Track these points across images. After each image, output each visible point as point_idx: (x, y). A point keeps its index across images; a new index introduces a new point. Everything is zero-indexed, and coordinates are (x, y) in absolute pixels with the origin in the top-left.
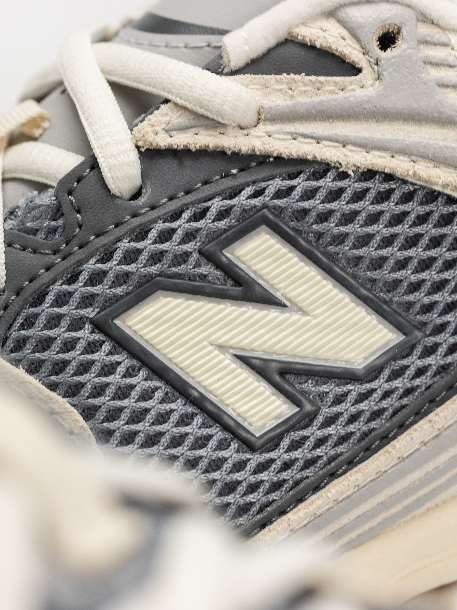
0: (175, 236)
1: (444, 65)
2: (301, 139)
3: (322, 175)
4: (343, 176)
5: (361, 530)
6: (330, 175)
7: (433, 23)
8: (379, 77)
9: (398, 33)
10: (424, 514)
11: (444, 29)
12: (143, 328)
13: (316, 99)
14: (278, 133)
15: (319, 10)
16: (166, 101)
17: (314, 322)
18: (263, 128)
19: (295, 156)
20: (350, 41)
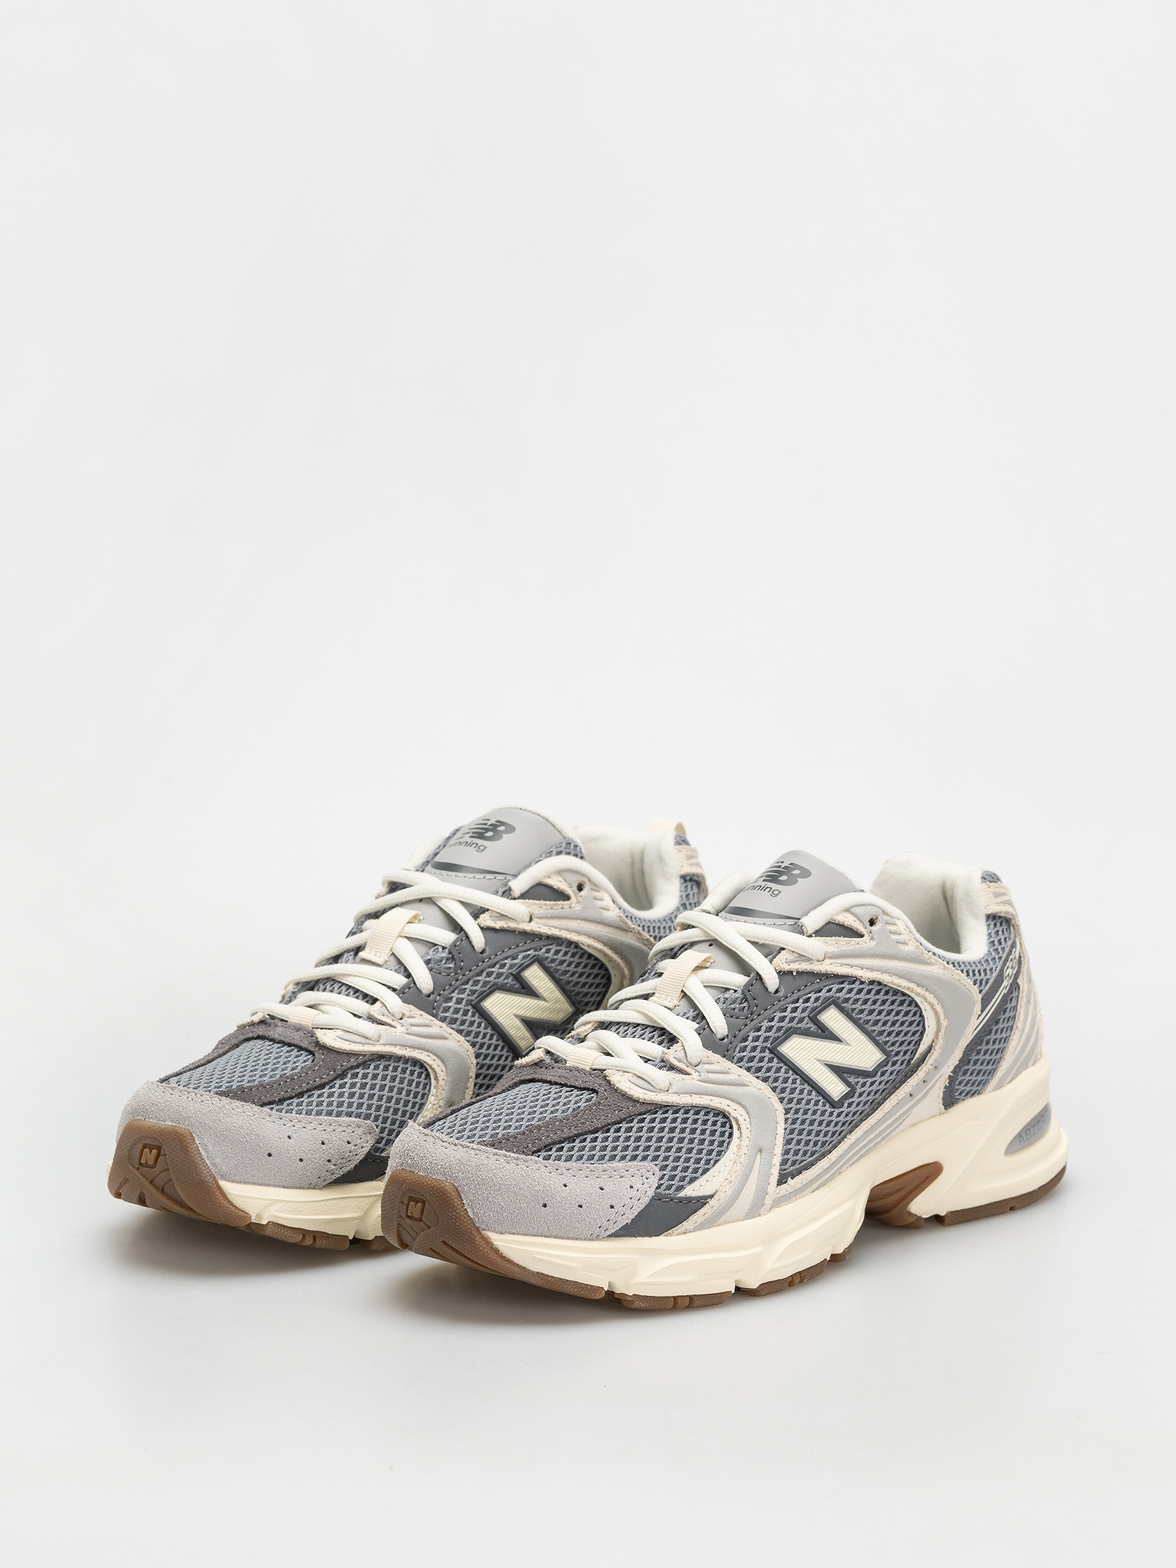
0: (798, 1010)
1: (896, 934)
2: (844, 966)
3: (853, 982)
4: (862, 983)
5: (861, 1153)
6: (857, 983)
7: (888, 915)
8: (872, 939)
9: (877, 918)
10: (885, 1143)
11: (892, 918)
12: (789, 1052)
13: (847, 948)
14: (834, 963)
15: (843, 908)
16: (784, 949)
17: (853, 1049)
18: (827, 961)
19: (844, 974)
20: (858, 922)
